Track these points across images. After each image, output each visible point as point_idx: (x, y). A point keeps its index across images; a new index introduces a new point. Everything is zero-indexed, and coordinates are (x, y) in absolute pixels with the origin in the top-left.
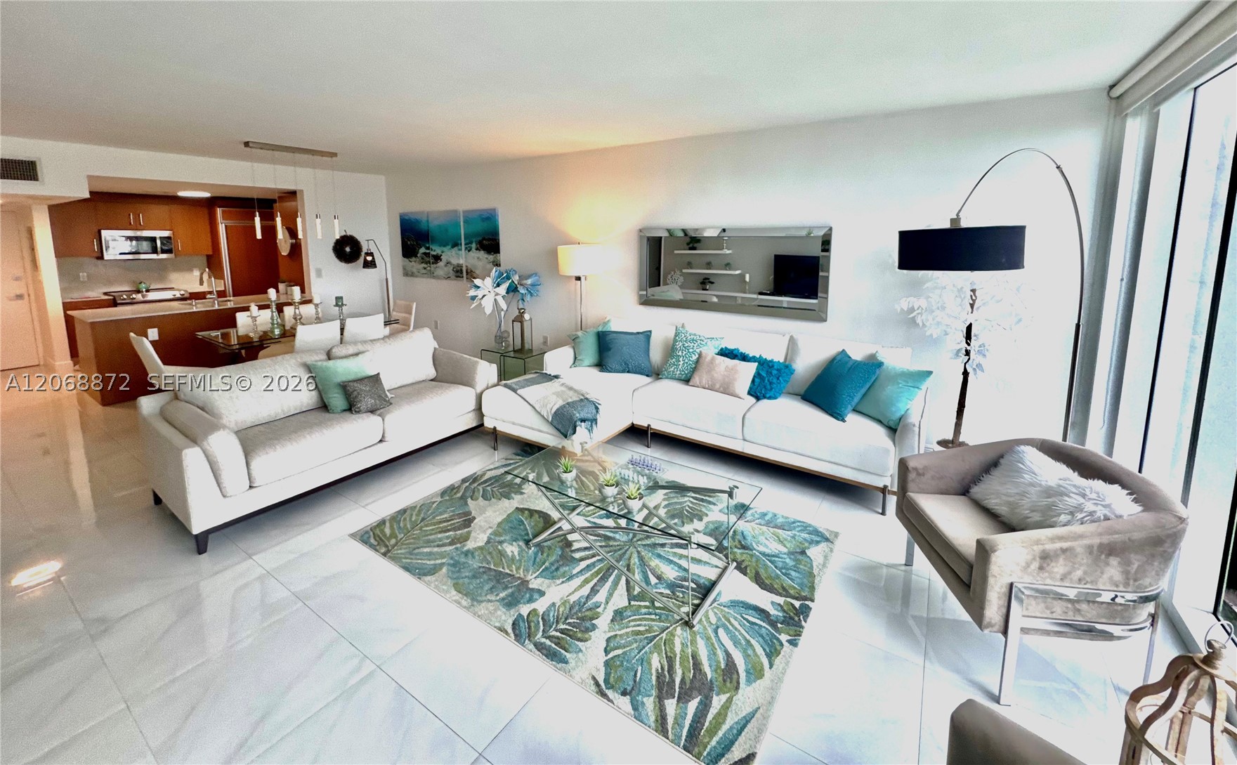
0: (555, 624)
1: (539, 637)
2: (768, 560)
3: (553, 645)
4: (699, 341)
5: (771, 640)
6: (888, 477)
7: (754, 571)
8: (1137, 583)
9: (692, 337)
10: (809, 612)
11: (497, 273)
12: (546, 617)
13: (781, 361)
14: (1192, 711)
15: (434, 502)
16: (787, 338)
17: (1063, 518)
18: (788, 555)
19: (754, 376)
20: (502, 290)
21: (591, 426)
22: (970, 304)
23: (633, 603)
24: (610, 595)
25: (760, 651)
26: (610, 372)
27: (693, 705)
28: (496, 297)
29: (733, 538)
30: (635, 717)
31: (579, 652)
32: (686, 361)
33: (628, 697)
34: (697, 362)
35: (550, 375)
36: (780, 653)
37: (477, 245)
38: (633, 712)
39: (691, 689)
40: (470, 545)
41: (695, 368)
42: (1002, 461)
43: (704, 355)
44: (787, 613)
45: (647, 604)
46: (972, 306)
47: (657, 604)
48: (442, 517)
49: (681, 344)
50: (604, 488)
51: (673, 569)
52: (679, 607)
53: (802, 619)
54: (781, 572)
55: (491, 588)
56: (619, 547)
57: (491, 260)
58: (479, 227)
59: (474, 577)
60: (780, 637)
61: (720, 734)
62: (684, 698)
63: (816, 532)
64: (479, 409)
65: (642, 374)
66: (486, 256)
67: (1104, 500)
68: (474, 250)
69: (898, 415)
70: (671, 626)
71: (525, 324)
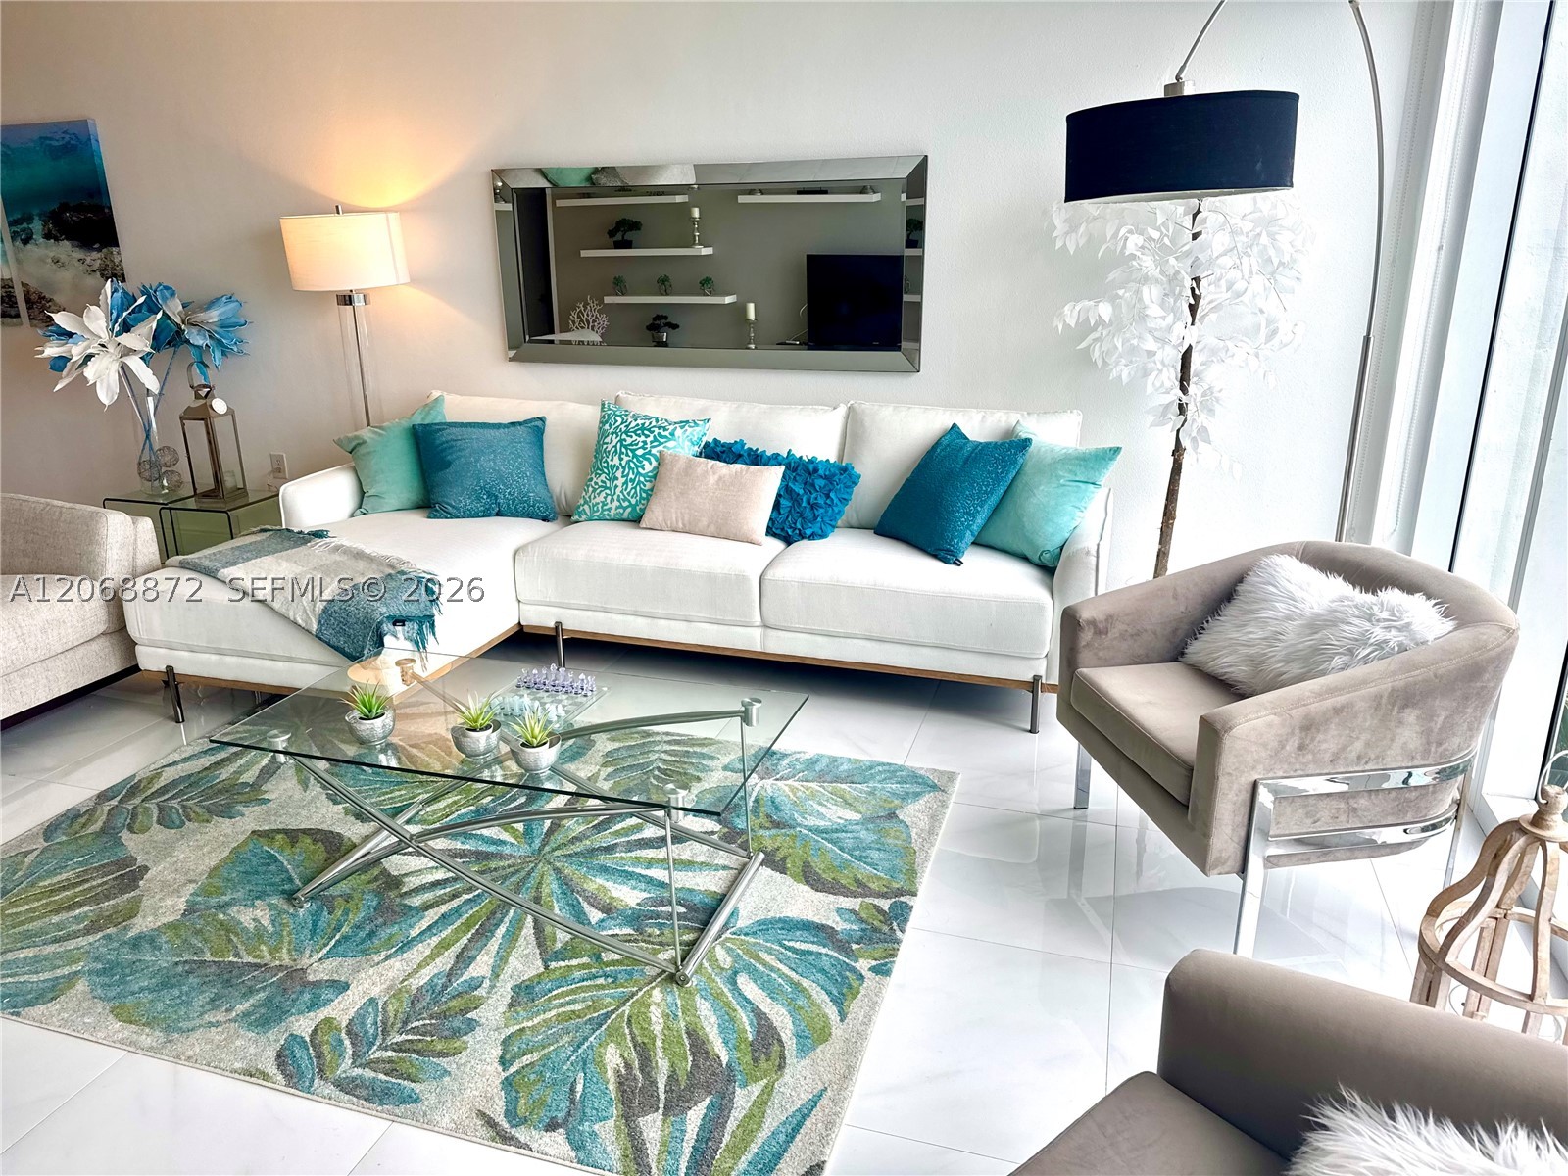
0: (380, 1037)
1: (346, 1068)
2: (826, 839)
3: (382, 1077)
4: (656, 430)
5: (840, 974)
6: (1042, 661)
7: (799, 863)
8: (1440, 749)
9: (640, 422)
10: (908, 914)
11: (117, 295)
12: (356, 1029)
13: (832, 461)
14: (1509, 912)
15: (26, 854)
16: (842, 410)
17: (1337, 661)
18: (863, 824)
19: (779, 495)
20: (139, 339)
21: (421, 632)
22: (1190, 305)
23: (553, 965)
24: (502, 959)
25: (820, 996)
26: (453, 516)
27: (695, 1116)
28: (125, 359)
29: (755, 812)
30: (580, 1162)
31: (442, 1076)
32: (631, 476)
33: (561, 1130)
34: (655, 475)
35: (301, 532)
36: (858, 992)
37: (45, 223)
38: (573, 1154)
39: (690, 1087)
40: (142, 924)
41: (652, 490)
42: (1240, 588)
43: (668, 458)
44: (866, 922)
45: (585, 960)
46: (1193, 309)
47: (606, 957)
48: (55, 880)
49: (615, 441)
50: (465, 736)
51: (634, 888)
52: (655, 952)
53: (895, 928)
54: (851, 855)
55: (212, 1000)
56: (511, 870)
57: (97, 264)
58: (45, 172)
59: (165, 985)
60: (857, 966)
61: (754, 1148)
62: (677, 1104)
63: (914, 777)
64: (119, 630)
65: (531, 517)
66: (78, 254)
67: (1400, 619)
68: (38, 237)
69: (1058, 541)
70: (640, 989)
71: (217, 424)
